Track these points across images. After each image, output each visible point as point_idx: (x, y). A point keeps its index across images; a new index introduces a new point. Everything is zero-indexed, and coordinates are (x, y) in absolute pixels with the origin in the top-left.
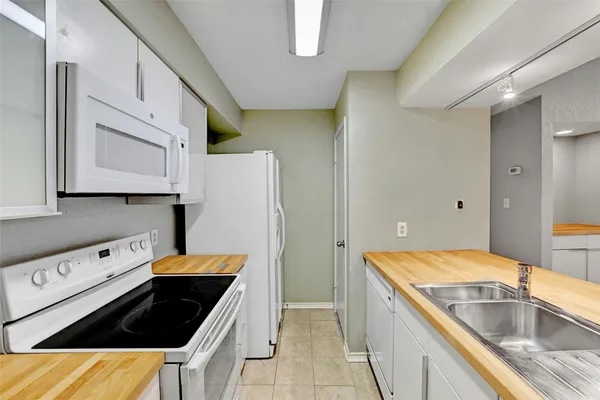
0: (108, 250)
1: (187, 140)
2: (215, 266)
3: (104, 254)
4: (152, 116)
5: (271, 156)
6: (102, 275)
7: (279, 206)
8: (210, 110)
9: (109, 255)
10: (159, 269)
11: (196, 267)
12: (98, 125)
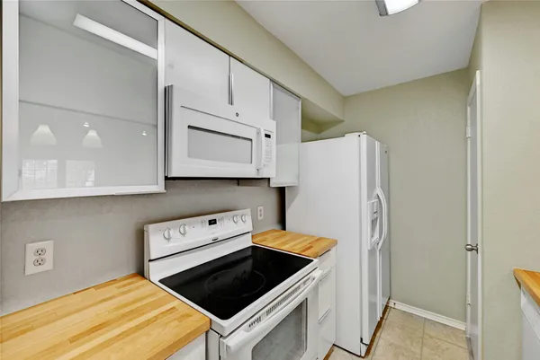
0: (215, 220)
1: (275, 131)
2: (299, 246)
3: (212, 222)
4: (237, 115)
5: (364, 137)
6: (208, 238)
7: (378, 191)
8: (304, 102)
9: (215, 223)
10: (257, 240)
11: (284, 243)
12: (189, 127)
